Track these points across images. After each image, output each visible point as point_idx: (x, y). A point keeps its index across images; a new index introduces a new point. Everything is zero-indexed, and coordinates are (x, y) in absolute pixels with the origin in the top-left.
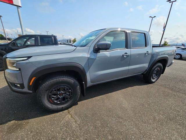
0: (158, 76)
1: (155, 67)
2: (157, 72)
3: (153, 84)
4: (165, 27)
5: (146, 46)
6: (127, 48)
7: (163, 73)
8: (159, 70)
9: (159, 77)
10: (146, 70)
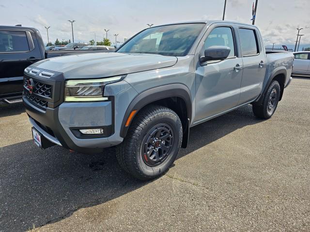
0: (275, 105)
1: (270, 88)
2: (273, 98)
3: (270, 119)
4: (254, 11)
5: (258, 52)
6: (237, 56)
7: (280, 100)
8: (276, 93)
9: (276, 107)
10: (260, 94)
